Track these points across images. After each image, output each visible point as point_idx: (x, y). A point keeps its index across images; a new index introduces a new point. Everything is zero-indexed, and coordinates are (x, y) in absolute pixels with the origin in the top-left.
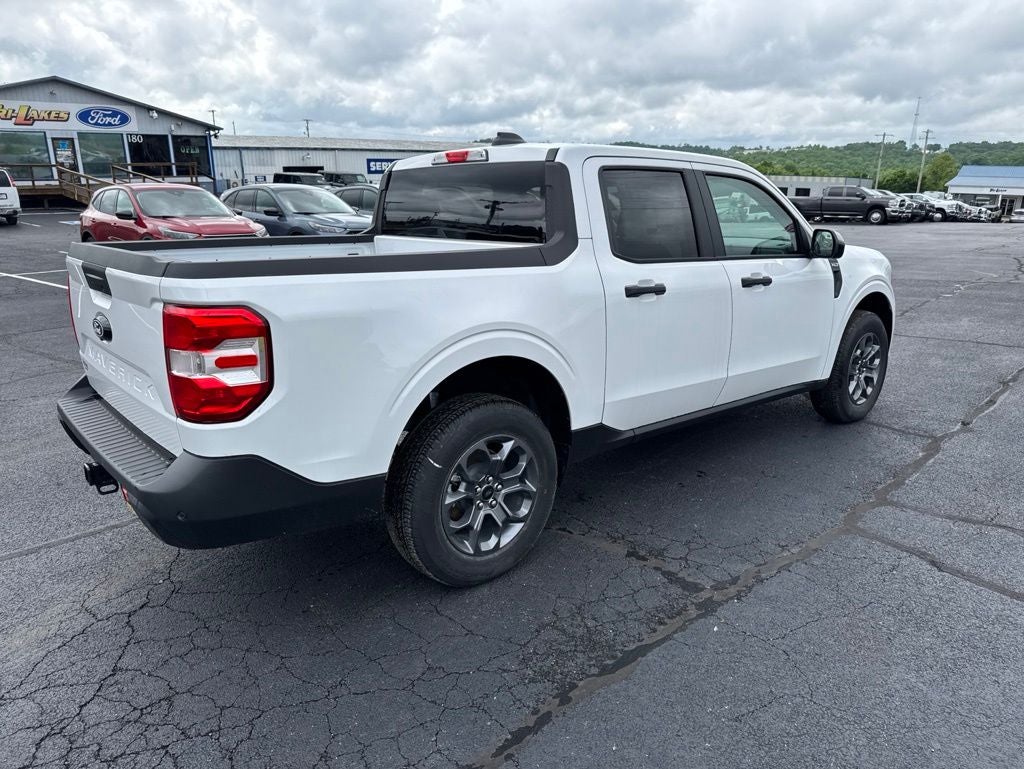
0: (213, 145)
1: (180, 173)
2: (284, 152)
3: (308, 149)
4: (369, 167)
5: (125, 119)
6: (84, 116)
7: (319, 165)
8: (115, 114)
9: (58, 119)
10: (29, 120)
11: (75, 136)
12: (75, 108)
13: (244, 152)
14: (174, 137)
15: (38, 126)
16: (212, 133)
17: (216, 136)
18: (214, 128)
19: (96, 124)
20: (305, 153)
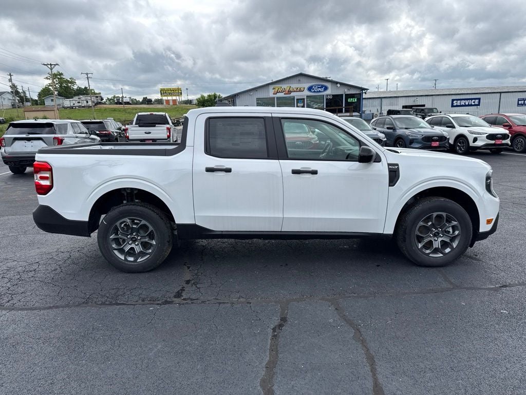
0: (363, 97)
1: (347, 111)
2: (404, 98)
3: (418, 96)
4: (452, 103)
5: (326, 88)
6: (310, 89)
7: (422, 104)
8: (322, 86)
9: (300, 91)
10: (290, 92)
11: (305, 97)
12: (307, 85)
13: (383, 100)
14: (346, 95)
15: (292, 94)
16: (364, 91)
17: (365, 93)
18: (365, 89)
19: (314, 92)
20: (415, 98)
